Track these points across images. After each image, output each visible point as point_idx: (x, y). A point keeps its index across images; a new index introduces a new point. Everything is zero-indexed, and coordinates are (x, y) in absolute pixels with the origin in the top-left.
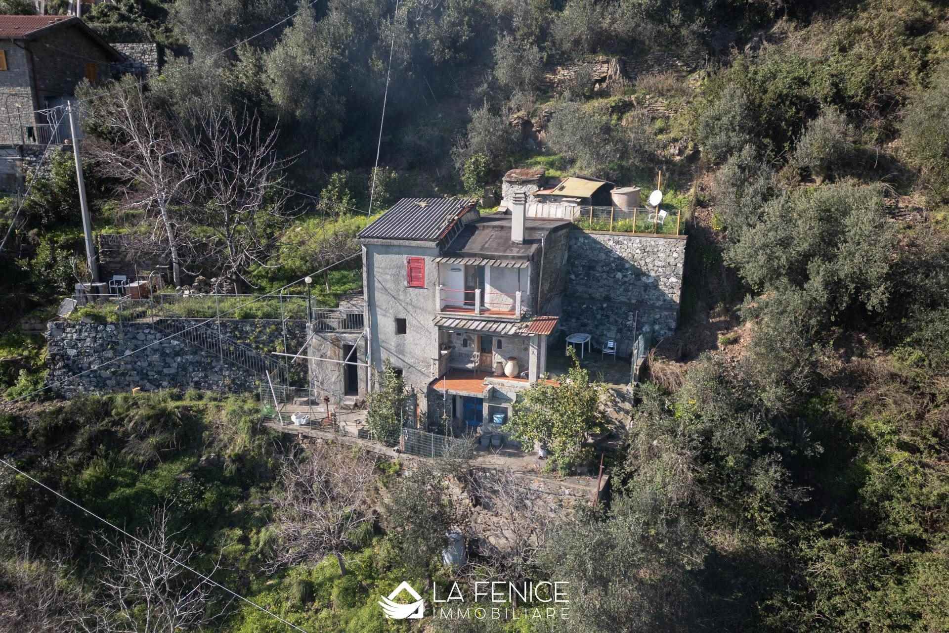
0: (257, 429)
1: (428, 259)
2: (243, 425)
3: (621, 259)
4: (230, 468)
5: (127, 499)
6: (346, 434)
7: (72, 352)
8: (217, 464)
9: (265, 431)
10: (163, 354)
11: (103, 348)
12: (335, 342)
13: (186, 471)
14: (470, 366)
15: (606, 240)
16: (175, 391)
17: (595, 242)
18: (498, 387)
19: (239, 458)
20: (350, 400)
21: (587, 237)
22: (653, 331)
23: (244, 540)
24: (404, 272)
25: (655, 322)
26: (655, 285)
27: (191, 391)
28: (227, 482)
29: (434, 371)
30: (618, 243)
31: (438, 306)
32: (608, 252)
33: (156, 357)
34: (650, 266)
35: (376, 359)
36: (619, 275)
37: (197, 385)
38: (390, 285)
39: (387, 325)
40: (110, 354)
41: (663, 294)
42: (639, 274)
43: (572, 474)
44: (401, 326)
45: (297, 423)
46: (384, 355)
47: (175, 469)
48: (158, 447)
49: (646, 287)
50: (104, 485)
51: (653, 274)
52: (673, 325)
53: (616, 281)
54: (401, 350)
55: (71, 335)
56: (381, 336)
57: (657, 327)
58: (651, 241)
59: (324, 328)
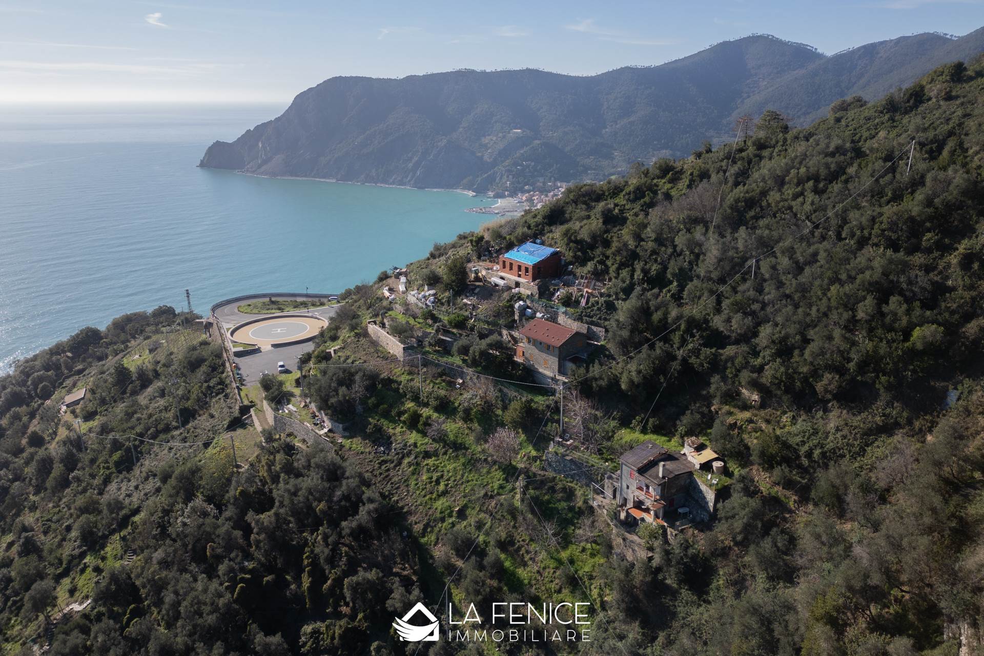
0: (586, 502)
1: (635, 473)
2: (583, 498)
3: (701, 489)
4: (577, 510)
5: (552, 508)
6: (603, 513)
7: (550, 460)
8: (574, 507)
9: (587, 503)
10: (570, 469)
12: (612, 484)
13: (567, 506)
14: (642, 507)
15: (699, 481)
16: (571, 480)
17: (696, 481)
18: (645, 518)
19: (579, 508)
20: (612, 502)
21: (695, 478)
22: (703, 518)
23: (574, 530)
24: (629, 473)
25: (704, 515)
26: (708, 503)
27: (575, 482)
28: (575, 513)
29: (632, 505)
30: (701, 484)
31: (636, 487)
32: (699, 486)
33: (568, 469)
34: (707, 497)
35: (621, 494)
36: (700, 495)
37: (577, 481)
38: (626, 475)
39: (625, 486)
40: (558, 464)
41: (709, 507)
42: (705, 498)
43: (646, 549)
44: (628, 487)
45: (595, 504)
46: (623, 493)
47: (564, 504)
48: (562, 497)
49: (706, 503)
50: (549, 502)
51: (707, 500)
52: (708, 518)
53: (700, 497)
54: (627, 494)
55: (550, 456)
56: (623, 488)
58: (708, 489)
59: (610, 478)
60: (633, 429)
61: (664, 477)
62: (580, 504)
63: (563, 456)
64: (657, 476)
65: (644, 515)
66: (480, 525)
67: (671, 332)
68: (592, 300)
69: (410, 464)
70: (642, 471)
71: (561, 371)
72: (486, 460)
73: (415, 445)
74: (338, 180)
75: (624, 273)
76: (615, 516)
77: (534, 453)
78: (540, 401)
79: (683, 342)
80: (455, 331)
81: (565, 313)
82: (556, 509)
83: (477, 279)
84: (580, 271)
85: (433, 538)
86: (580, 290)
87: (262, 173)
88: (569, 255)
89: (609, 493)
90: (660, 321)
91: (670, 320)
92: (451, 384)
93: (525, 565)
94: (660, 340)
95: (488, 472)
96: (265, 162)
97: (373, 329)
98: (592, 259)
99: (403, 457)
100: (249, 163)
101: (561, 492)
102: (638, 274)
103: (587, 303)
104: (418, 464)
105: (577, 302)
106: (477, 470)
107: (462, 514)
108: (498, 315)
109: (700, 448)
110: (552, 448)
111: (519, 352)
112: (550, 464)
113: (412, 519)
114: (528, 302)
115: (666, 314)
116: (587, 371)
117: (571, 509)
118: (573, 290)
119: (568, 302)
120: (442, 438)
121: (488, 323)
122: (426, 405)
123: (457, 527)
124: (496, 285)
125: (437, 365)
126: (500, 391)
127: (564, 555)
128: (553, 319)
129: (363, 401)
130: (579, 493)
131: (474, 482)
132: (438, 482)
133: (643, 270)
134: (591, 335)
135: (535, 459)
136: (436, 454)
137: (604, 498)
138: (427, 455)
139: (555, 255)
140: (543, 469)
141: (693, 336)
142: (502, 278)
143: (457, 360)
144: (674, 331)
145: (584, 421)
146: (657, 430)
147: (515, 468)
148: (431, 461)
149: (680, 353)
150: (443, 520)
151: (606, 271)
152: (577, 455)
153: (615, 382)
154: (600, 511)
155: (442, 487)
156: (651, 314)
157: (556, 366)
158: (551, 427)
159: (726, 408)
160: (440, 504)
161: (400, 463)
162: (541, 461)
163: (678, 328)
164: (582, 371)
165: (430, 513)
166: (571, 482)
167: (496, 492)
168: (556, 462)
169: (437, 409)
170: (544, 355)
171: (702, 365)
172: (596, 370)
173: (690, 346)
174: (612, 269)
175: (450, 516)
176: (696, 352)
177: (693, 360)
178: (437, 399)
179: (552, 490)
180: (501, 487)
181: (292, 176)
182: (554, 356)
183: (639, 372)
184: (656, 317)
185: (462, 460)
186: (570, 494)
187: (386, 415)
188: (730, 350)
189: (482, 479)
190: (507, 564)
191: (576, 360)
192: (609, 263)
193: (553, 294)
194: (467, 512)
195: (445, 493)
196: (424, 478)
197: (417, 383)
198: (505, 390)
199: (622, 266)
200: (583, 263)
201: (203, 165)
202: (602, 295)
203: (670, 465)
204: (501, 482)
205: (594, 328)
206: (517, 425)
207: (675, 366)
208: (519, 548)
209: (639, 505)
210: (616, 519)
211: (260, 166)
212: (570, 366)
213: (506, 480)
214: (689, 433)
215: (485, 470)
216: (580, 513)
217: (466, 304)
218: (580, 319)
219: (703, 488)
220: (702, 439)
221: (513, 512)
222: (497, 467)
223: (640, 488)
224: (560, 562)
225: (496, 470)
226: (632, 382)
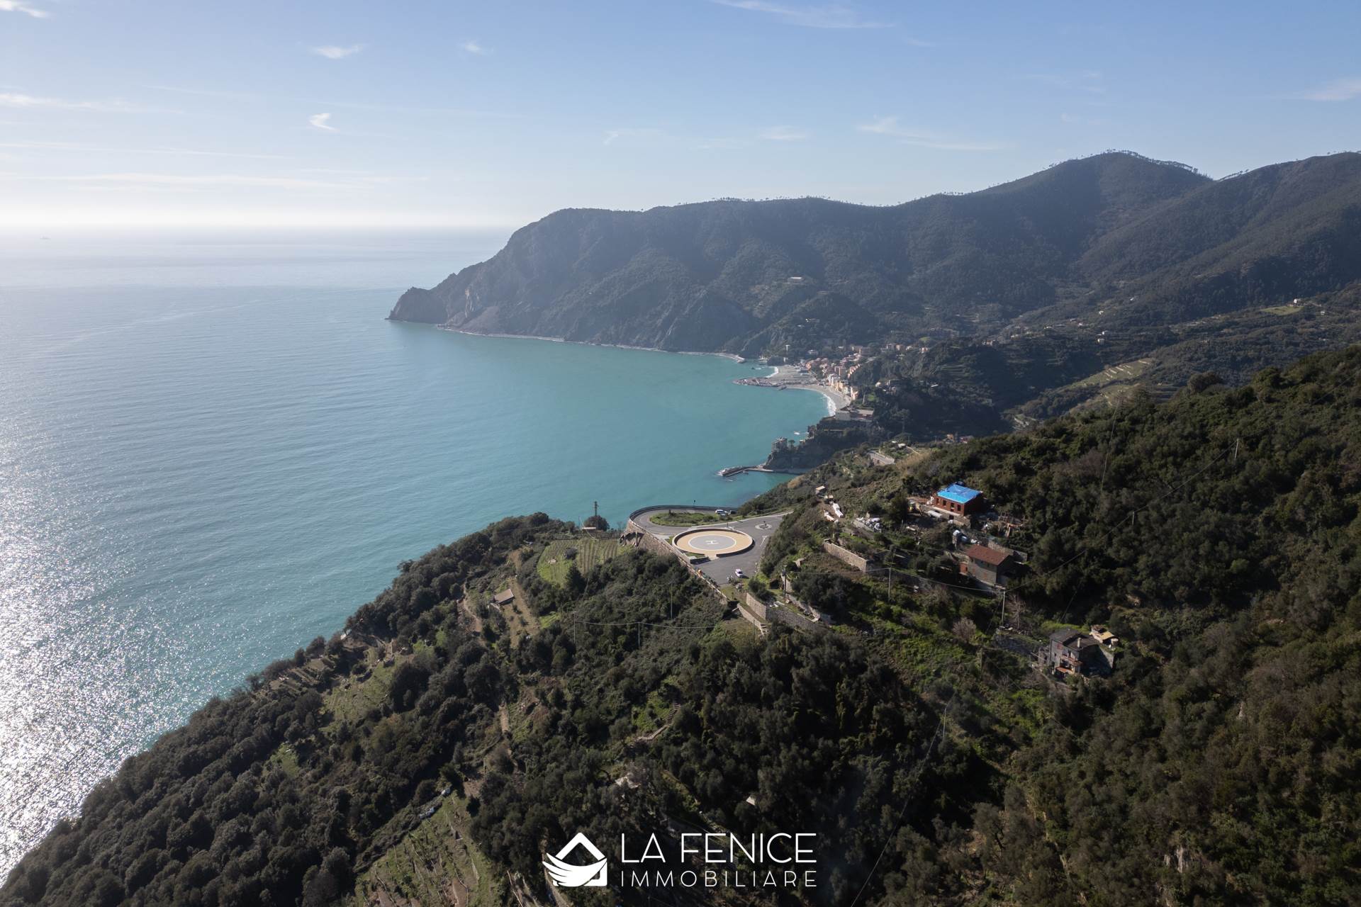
1: (1061, 646)
2: (1024, 663)
3: (1105, 656)
4: (1020, 670)
5: (1003, 669)
6: (1040, 671)
7: (997, 641)
8: (1018, 668)
9: (1027, 666)
10: (1012, 646)
12: (1044, 653)
13: (1012, 668)
16: (1014, 652)
17: (1103, 652)
18: (1069, 673)
19: (1022, 669)
20: (1044, 664)
21: (1101, 650)
23: (1020, 682)
24: (1057, 646)
25: (1106, 669)
26: (1109, 663)
27: (1017, 653)
28: (1020, 672)
29: (1059, 666)
31: (1062, 654)
35: (1051, 659)
38: (1054, 647)
39: (1053, 654)
40: (1003, 643)
41: (1109, 665)
42: (1107, 660)
43: (1071, 689)
44: (1056, 655)
45: (1032, 666)
52: (1109, 671)
53: (1102, 657)
54: (1055, 659)
55: (997, 638)
56: (1051, 655)
57: (1106, 671)
58: (1110, 655)
59: (1042, 650)
60: (1054, 621)
61: (1081, 648)
62: (1023, 666)
63: (1007, 637)
64: (1076, 647)
65: (1068, 671)
66: (953, 680)
68: (1014, 532)
69: (891, 643)
70: (1066, 644)
71: (999, 581)
72: (948, 641)
73: (893, 630)
74: (566, 340)
75: (1038, 514)
76: (1048, 672)
77: (984, 636)
78: (985, 602)
79: (1087, 565)
80: (906, 551)
81: (995, 541)
83: (915, 510)
84: (1000, 509)
85: (919, 688)
86: (1004, 524)
87: (470, 330)
88: (990, 496)
89: (1041, 658)
90: (1070, 549)
91: (1077, 550)
92: (910, 590)
93: (988, 703)
94: (1072, 562)
95: (952, 649)
96: (474, 315)
97: (831, 547)
98: (1010, 501)
99: (884, 638)
100: (452, 316)
101: (1008, 660)
102: (1048, 516)
103: (1010, 534)
104: (897, 643)
105: (1002, 534)
106: (943, 647)
107: (938, 674)
108: (939, 539)
109: (1102, 631)
110: (998, 632)
111: (963, 568)
112: (997, 643)
113: (902, 677)
114: (963, 532)
115: (1074, 545)
116: (1020, 581)
117: (1016, 670)
118: (998, 523)
119: (995, 532)
120: (913, 626)
121: (933, 546)
122: (895, 603)
123: (936, 681)
124: (932, 516)
125: (898, 575)
126: (953, 594)
127: (1015, 696)
128: (985, 544)
129: (844, 599)
130: (1021, 660)
131: (943, 654)
132: (915, 654)
133: (1052, 513)
134: (1017, 557)
135: (985, 640)
136: (909, 636)
137: (1039, 662)
138: (903, 637)
139: (980, 495)
140: (992, 646)
141: (1093, 561)
142: (937, 511)
143: (912, 573)
144: (1080, 557)
145: (1021, 614)
146: (1072, 621)
147: (970, 646)
148: (907, 641)
149: (1086, 572)
150: (924, 677)
151: (1023, 511)
152: (1016, 637)
153: (1041, 589)
154: (1037, 671)
155: (919, 657)
156: (1063, 545)
157: (994, 578)
158: (995, 619)
159: (1118, 607)
160: (920, 667)
161: (882, 642)
163: (1083, 555)
164: (1016, 582)
165: (914, 673)
166: (1014, 654)
167: (960, 660)
168: (1002, 641)
169: (904, 607)
170: (984, 571)
171: (1100, 580)
172: (1026, 582)
173: (1092, 567)
174: (1028, 511)
175: (929, 675)
176: (1096, 571)
177: (1094, 576)
178: (901, 599)
179: (1001, 659)
180: (963, 657)
181: (507, 333)
182: (992, 572)
183: (1058, 583)
184: (1067, 546)
185: (931, 640)
186: (1015, 662)
187: (863, 610)
188: (1119, 571)
189: (948, 653)
190: (977, 702)
191: (1008, 574)
192: (1025, 505)
193: (982, 526)
194: (942, 673)
195: (922, 661)
196: (904, 651)
197: (882, 587)
198: (957, 594)
199: (1035, 508)
200: (1003, 503)
201: (393, 317)
202: (1021, 528)
203: (1084, 641)
204: (962, 654)
205: (1019, 553)
206: (969, 617)
207: (1082, 580)
208: (983, 693)
209: (1064, 665)
210: (1048, 674)
211: (467, 321)
212: (1005, 579)
213: (965, 653)
214: (1094, 623)
215: (949, 647)
216: (1023, 672)
217: (910, 531)
218: (1007, 545)
219: (1106, 654)
220: (1103, 626)
221: (975, 673)
222: (957, 645)
223: (1065, 655)
224: (1012, 701)
225: (958, 647)
226: (1053, 590)
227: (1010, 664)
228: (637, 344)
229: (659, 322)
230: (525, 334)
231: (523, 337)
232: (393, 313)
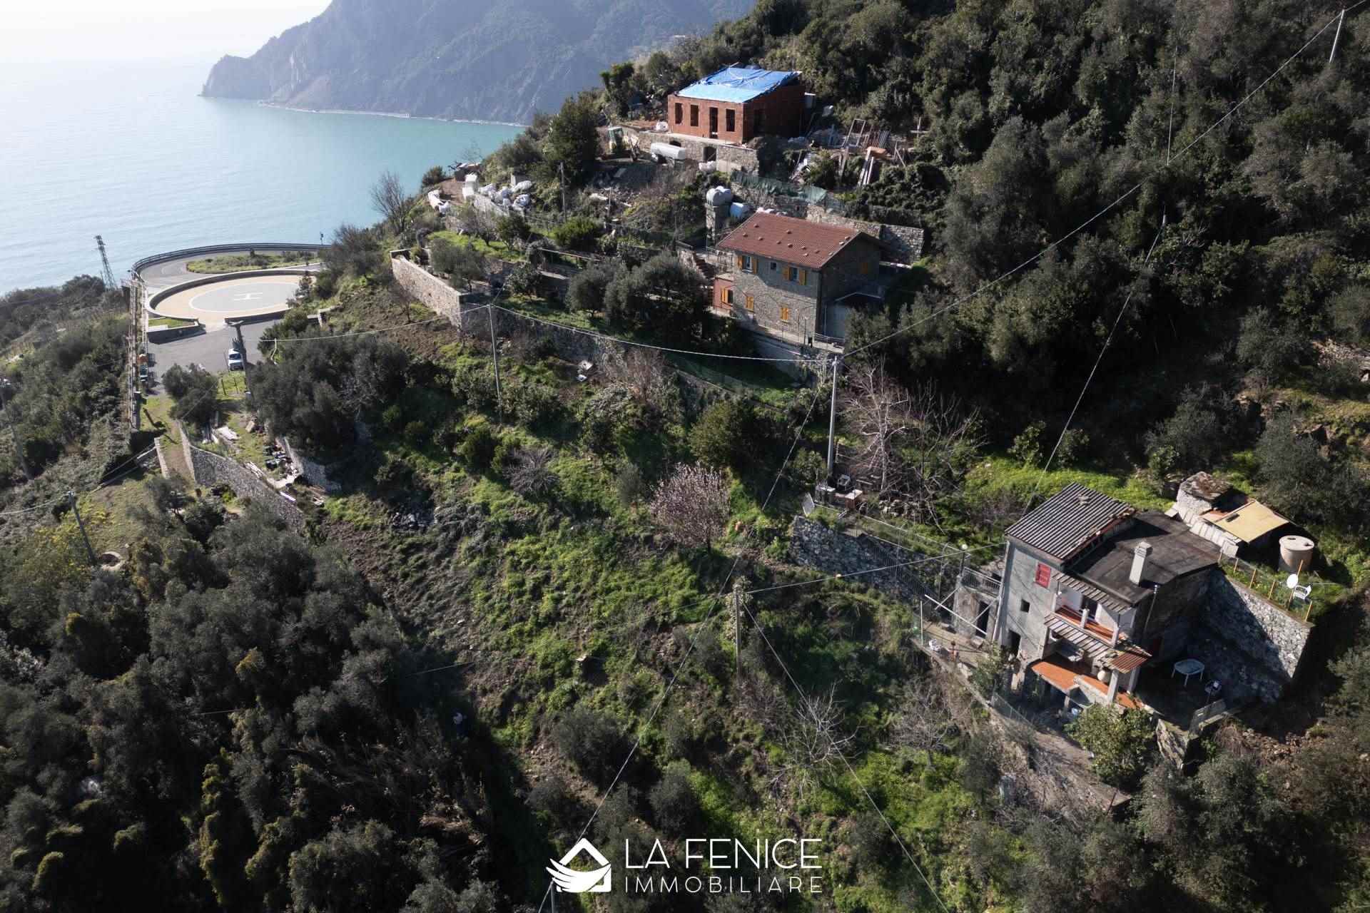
0: (905, 642)
1: (1054, 571)
2: (897, 634)
3: (1251, 615)
4: (882, 661)
5: (817, 655)
6: (960, 673)
7: (806, 538)
8: (875, 654)
9: (910, 644)
10: (859, 558)
11: (823, 542)
12: (976, 597)
13: (855, 651)
14: (1072, 658)
15: (1244, 593)
16: (862, 585)
17: (1233, 590)
18: (1083, 689)
19: (889, 657)
20: (978, 641)
21: (1227, 582)
22: (1259, 691)
23: (879, 715)
24: (1034, 571)
25: (1261, 684)
26: (1276, 652)
27: (871, 590)
28: (879, 669)
29: (1039, 654)
30: (1252, 601)
31: (1053, 607)
32: (1243, 605)
33: (854, 559)
34: (1275, 635)
35: (1002, 622)
36: (1248, 628)
37: (876, 587)
38: (1022, 575)
39: (1015, 603)
40: (827, 547)
41: (1280, 663)
42: (1264, 636)
43: (1106, 782)
44: (1026, 607)
45: (932, 647)
46: (1009, 620)
47: (846, 648)
48: (843, 629)
49: (1268, 650)
50: (808, 641)
51: (1276, 642)
52: (1277, 695)
53: (1245, 632)
54: (1021, 623)
55: (807, 528)
56: (1009, 607)
57: (1263, 689)
58: (1281, 615)
59: (970, 581)
60: (1017, 459)
61: (1145, 583)
62: (892, 646)
63: (841, 528)
64: (1124, 579)
65: (1080, 682)
66: (638, 698)
67: (1110, 215)
68: (885, 170)
69: (473, 552)
70: (1076, 566)
71: (825, 326)
72: (648, 540)
73: (485, 508)
74: (412, 115)
75: (965, 100)
76: (994, 683)
77: (763, 522)
78: (775, 401)
79: (1147, 237)
80: (572, 258)
81: (824, 203)
82: (829, 657)
83: (620, 149)
84: (849, 115)
85: (526, 728)
86: (854, 152)
87: (297, 105)
88: (823, 83)
89: (965, 617)
90: (1079, 190)
91: (1106, 185)
92: (567, 374)
93: (755, 801)
94: (1091, 230)
95: (656, 569)
96: (302, 87)
97: (401, 267)
98: (875, 86)
99: (458, 537)
100: (277, 88)
101: (839, 617)
102: (999, 100)
103: (874, 177)
104: (490, 551)
105: (850, 180)
106: (630, 564)
107: (594, 671)
108: (667, 219)
109: (1228, 502)
110: (810, 509)
111: (720, 291)
112: (805, 548)
113: (477, 681)
114: (736, 189)
115: (1093, 177)
116: (895, 322)
117: (867, 659)
118: (842, 155)
119: (827, 178)
120: (545, 492)
121: (646, 238)
122: (511, 419)
123: (584, 701)
124: (662, 159)
125: (537, 331)
126: (679, 381)
127: (859, 779)
128: (799, 210)
129: (372, 414)
130: (885, 619)
131: (623, 592)
132: (537, 594)
133: (1012, 88)
134: (888, 248)
135: (767, 536)
136: (531, 528)
137: (951, 630)
138: (513, 530)
139: (793, 84)
140: (789, 559)
141: (1175, 217)
142: (675, 143)
143: (579, 321)
144: (1120, 210)
145: (892, 440)
147: (719, 559)
148: (521, 545)
149: (1145, 265)
150: (549, 684)
151: (916, 105)
152: (873, 526)
153: (973, 342)
154: (945, 667)
155: (546, 606)
156: (1054, 176)
157: (810, 318)
158: (804, 460)
159: (1285, 395)
160: (543, 645)
161: (450, 550)
162: (782, 540)
163: (1132, 202)
164: (882, 321)
165: (519, 666)
166: (863, 591)
167: (674, 615)
168: (822, 543)
169: (534, 428)
170: (781, 295)
171: (1206, 290)
172: (917, 318)
173: (1170, 245)
174: (930, 105)
175: (567, 673)
176: (1191, 258)
177: (1179, 278)
178: (533, 404)
179: (816, 611)
180: (687, 602)
181: (342, 108)
182: (806, 294)
183: (1036, 318)
184: (1070, 179)
185: (594, 541)
186: (863, 624)
187: (422, 443)
188: (1281, 248)
189: (642, 586)
190: (709, 799)
191: (857, 302)
192: (920, 90)
193: (792, 168)
194: (608, 665)
195: (553, 619)
196: (505, 583)
197: (490, 371)
198: (691, 380)
199: (955, 88)
200: (858, 98)
201: (206, 93)
202: (909, 158)
203: (1163, 549)
204: (686, 591)
205: (898, 231)
206: (722, 457)
207: (1134, 293)
208: (739, 758)
209: (1058, 651)
210: (999, 690)
211: (293, 95)
212: (846, 316)
213: (699, 585)
214: (1186, 464)
215: (647, 564)
216: (894, 670)
217: (596, 203)
218: (861, 211)
219: (1261, 610)
220: (1222, 480)
221: (720, 667)
222: (676, 556)
223: (1064, 610)
224: (847, 801)
225: (674, 563)
226: (1018, 342)
227: (844, 635)
228: (496, 119)
229: (520, 91)
230: (364, 109)
231: (361, 113)
232: (205, 88)
